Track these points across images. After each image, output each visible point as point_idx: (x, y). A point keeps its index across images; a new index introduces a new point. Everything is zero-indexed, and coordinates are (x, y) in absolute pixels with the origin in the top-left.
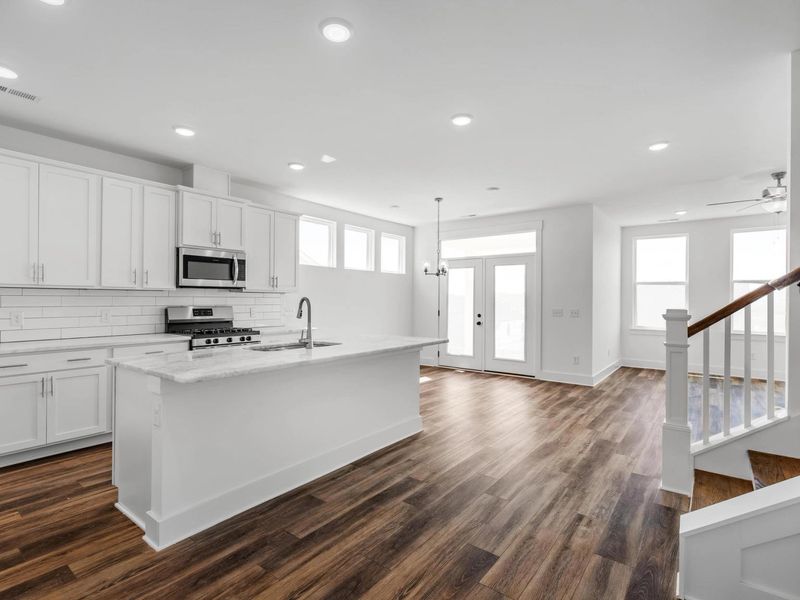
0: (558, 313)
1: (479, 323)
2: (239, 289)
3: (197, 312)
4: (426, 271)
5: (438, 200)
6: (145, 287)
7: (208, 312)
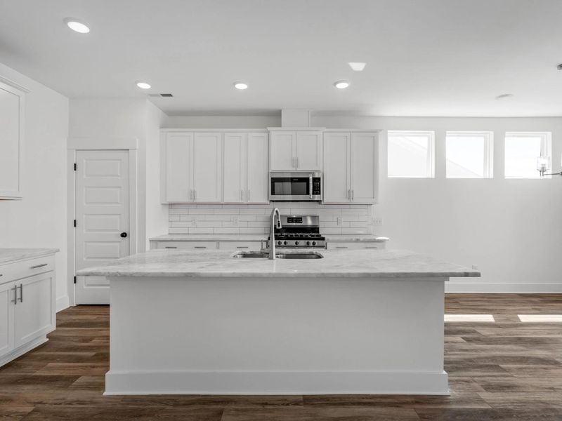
2: (319, 201)
3: (290, 219)
6: (249, 202)
7: (299, 219)
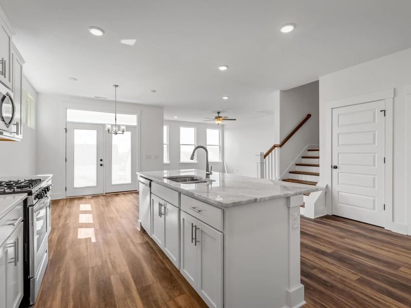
0: (148, 157)
1: (101, 165)
4: (109, 131)
5: (116, 86)
